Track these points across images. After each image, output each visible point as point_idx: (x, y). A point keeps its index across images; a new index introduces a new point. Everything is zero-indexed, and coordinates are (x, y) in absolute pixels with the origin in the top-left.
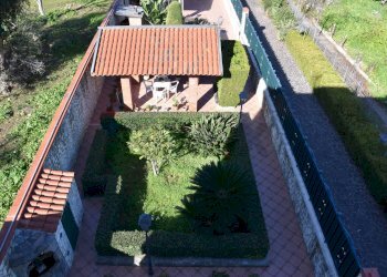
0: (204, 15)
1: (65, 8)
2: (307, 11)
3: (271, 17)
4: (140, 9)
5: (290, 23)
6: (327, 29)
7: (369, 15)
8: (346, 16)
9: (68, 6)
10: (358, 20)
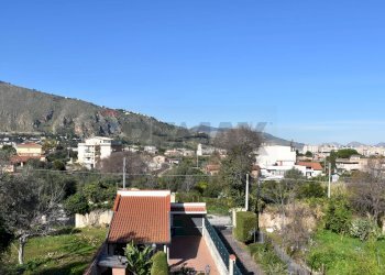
0: (190, 263)
1: (46, 257)
2: (293, 254)
3: (258, 262)
4: (124, 260)
5: (278, 267)
6: (316, 269)
7: (353, 252)
8: (332, 255)
9: (50, 255)
10: (344, 257)
